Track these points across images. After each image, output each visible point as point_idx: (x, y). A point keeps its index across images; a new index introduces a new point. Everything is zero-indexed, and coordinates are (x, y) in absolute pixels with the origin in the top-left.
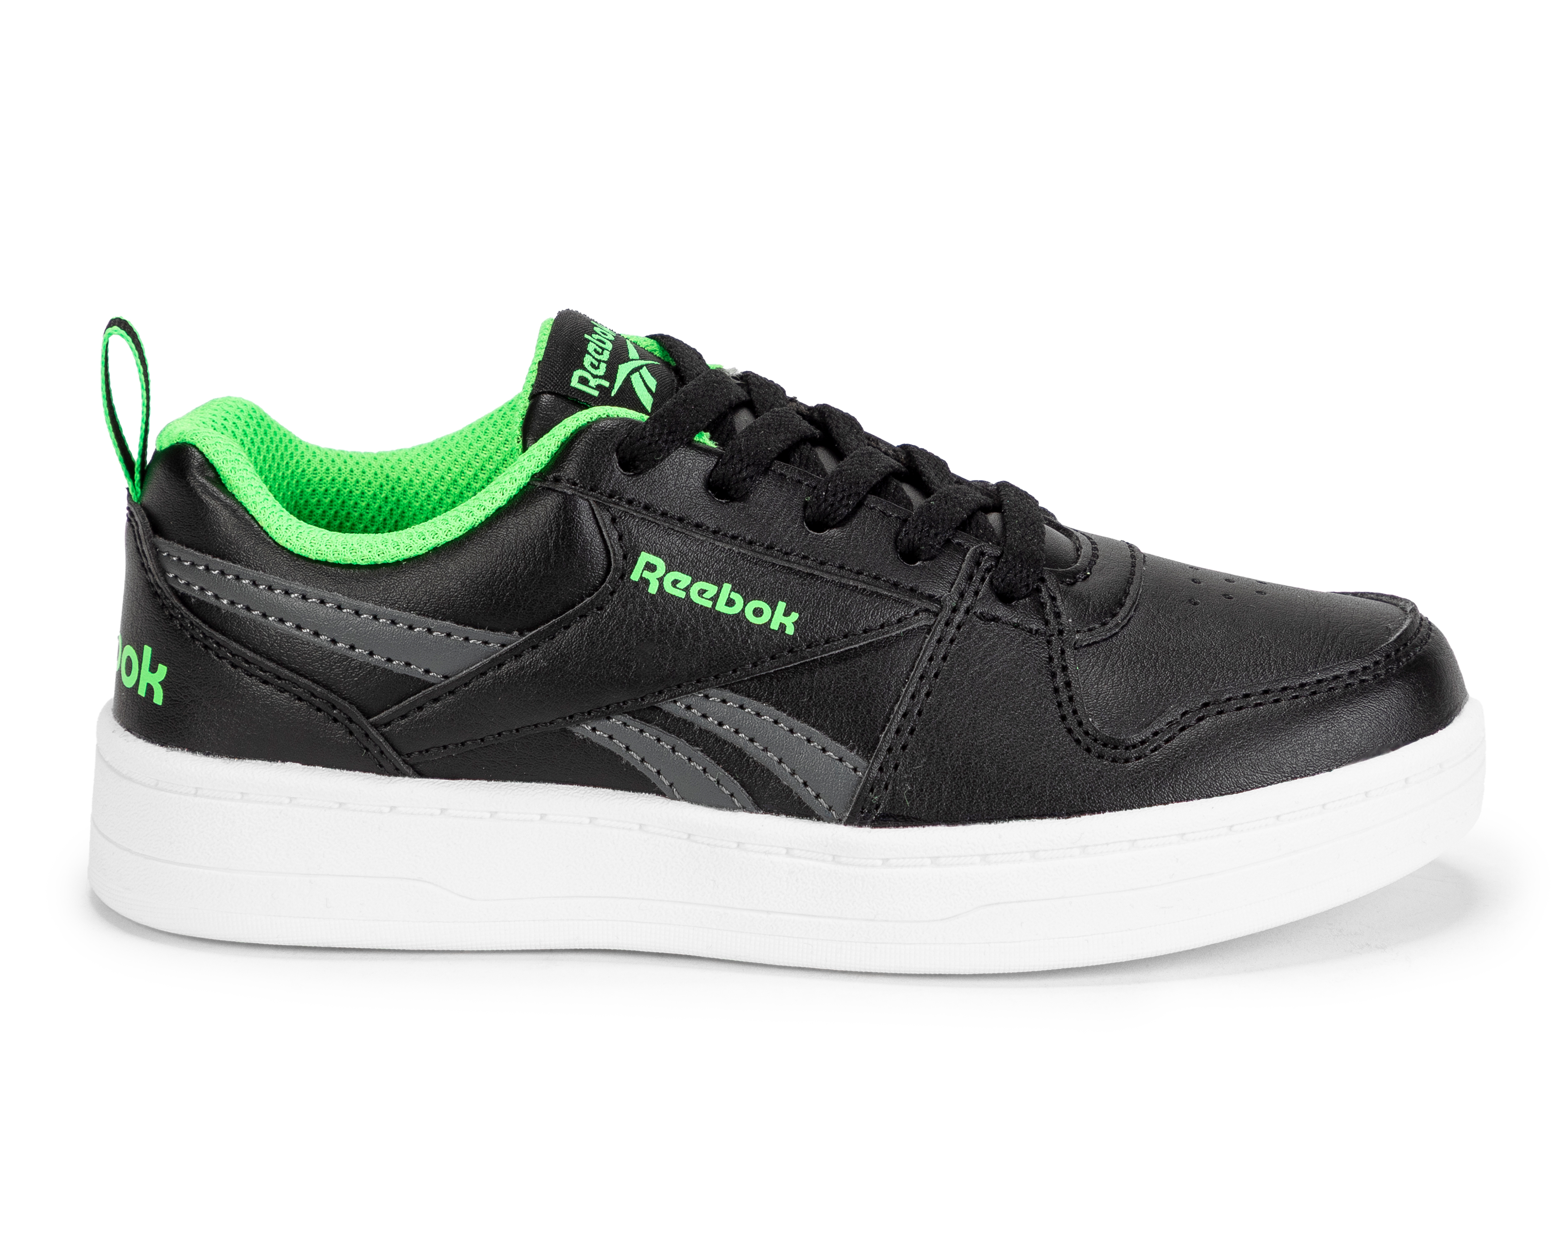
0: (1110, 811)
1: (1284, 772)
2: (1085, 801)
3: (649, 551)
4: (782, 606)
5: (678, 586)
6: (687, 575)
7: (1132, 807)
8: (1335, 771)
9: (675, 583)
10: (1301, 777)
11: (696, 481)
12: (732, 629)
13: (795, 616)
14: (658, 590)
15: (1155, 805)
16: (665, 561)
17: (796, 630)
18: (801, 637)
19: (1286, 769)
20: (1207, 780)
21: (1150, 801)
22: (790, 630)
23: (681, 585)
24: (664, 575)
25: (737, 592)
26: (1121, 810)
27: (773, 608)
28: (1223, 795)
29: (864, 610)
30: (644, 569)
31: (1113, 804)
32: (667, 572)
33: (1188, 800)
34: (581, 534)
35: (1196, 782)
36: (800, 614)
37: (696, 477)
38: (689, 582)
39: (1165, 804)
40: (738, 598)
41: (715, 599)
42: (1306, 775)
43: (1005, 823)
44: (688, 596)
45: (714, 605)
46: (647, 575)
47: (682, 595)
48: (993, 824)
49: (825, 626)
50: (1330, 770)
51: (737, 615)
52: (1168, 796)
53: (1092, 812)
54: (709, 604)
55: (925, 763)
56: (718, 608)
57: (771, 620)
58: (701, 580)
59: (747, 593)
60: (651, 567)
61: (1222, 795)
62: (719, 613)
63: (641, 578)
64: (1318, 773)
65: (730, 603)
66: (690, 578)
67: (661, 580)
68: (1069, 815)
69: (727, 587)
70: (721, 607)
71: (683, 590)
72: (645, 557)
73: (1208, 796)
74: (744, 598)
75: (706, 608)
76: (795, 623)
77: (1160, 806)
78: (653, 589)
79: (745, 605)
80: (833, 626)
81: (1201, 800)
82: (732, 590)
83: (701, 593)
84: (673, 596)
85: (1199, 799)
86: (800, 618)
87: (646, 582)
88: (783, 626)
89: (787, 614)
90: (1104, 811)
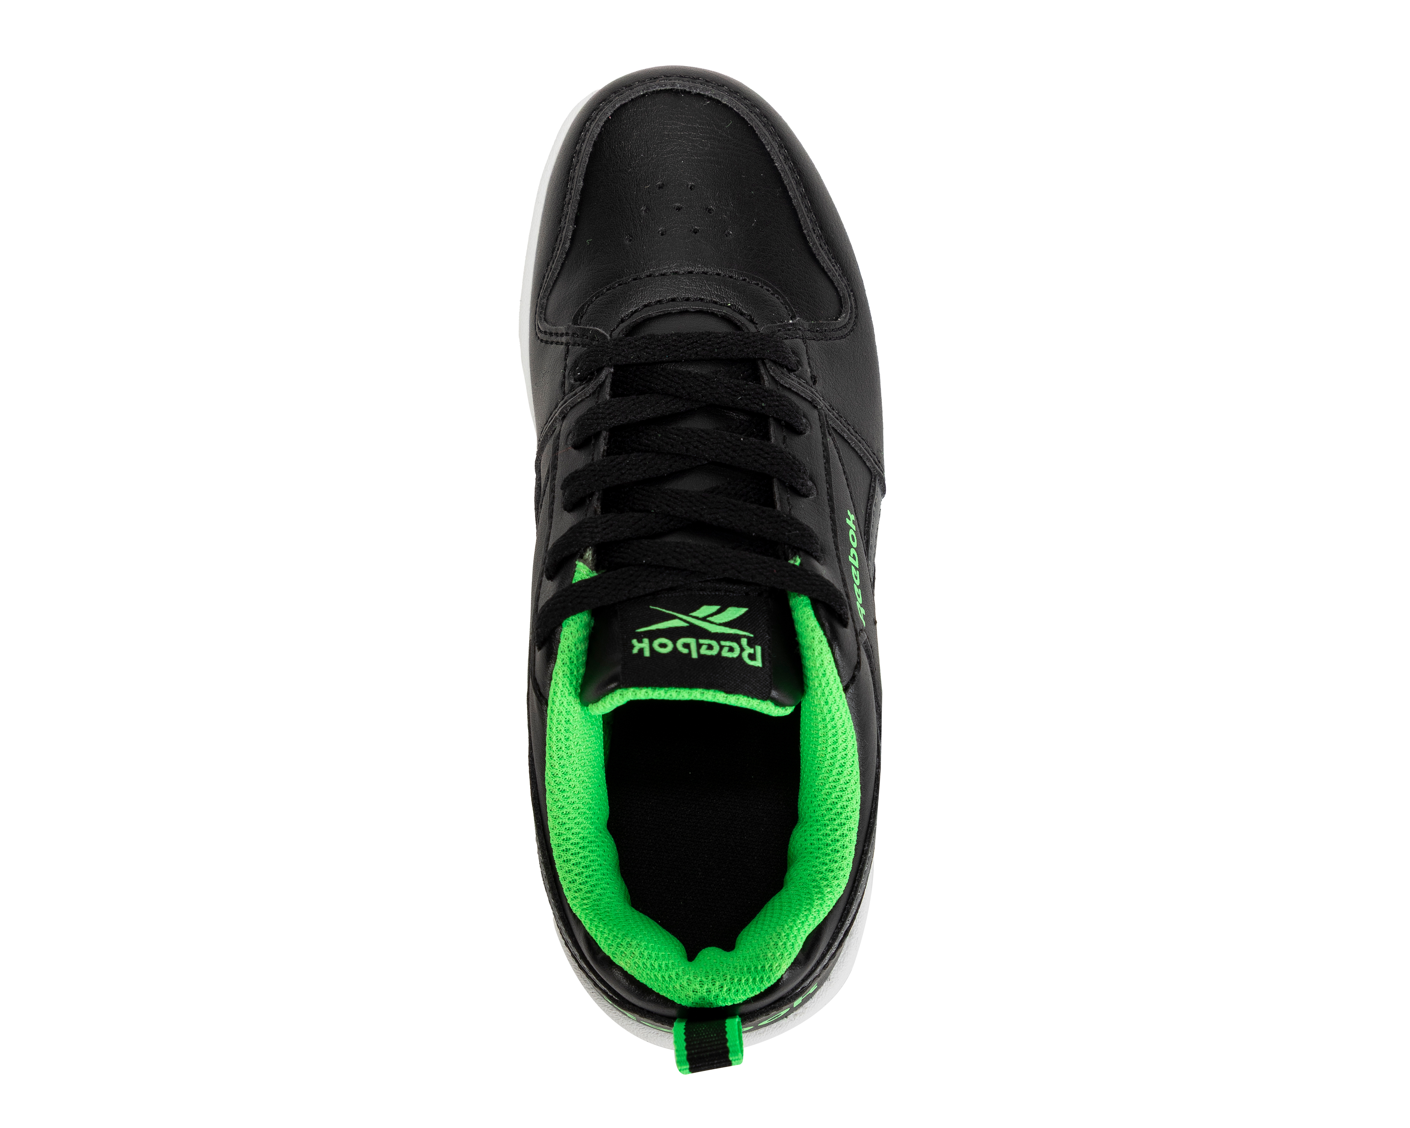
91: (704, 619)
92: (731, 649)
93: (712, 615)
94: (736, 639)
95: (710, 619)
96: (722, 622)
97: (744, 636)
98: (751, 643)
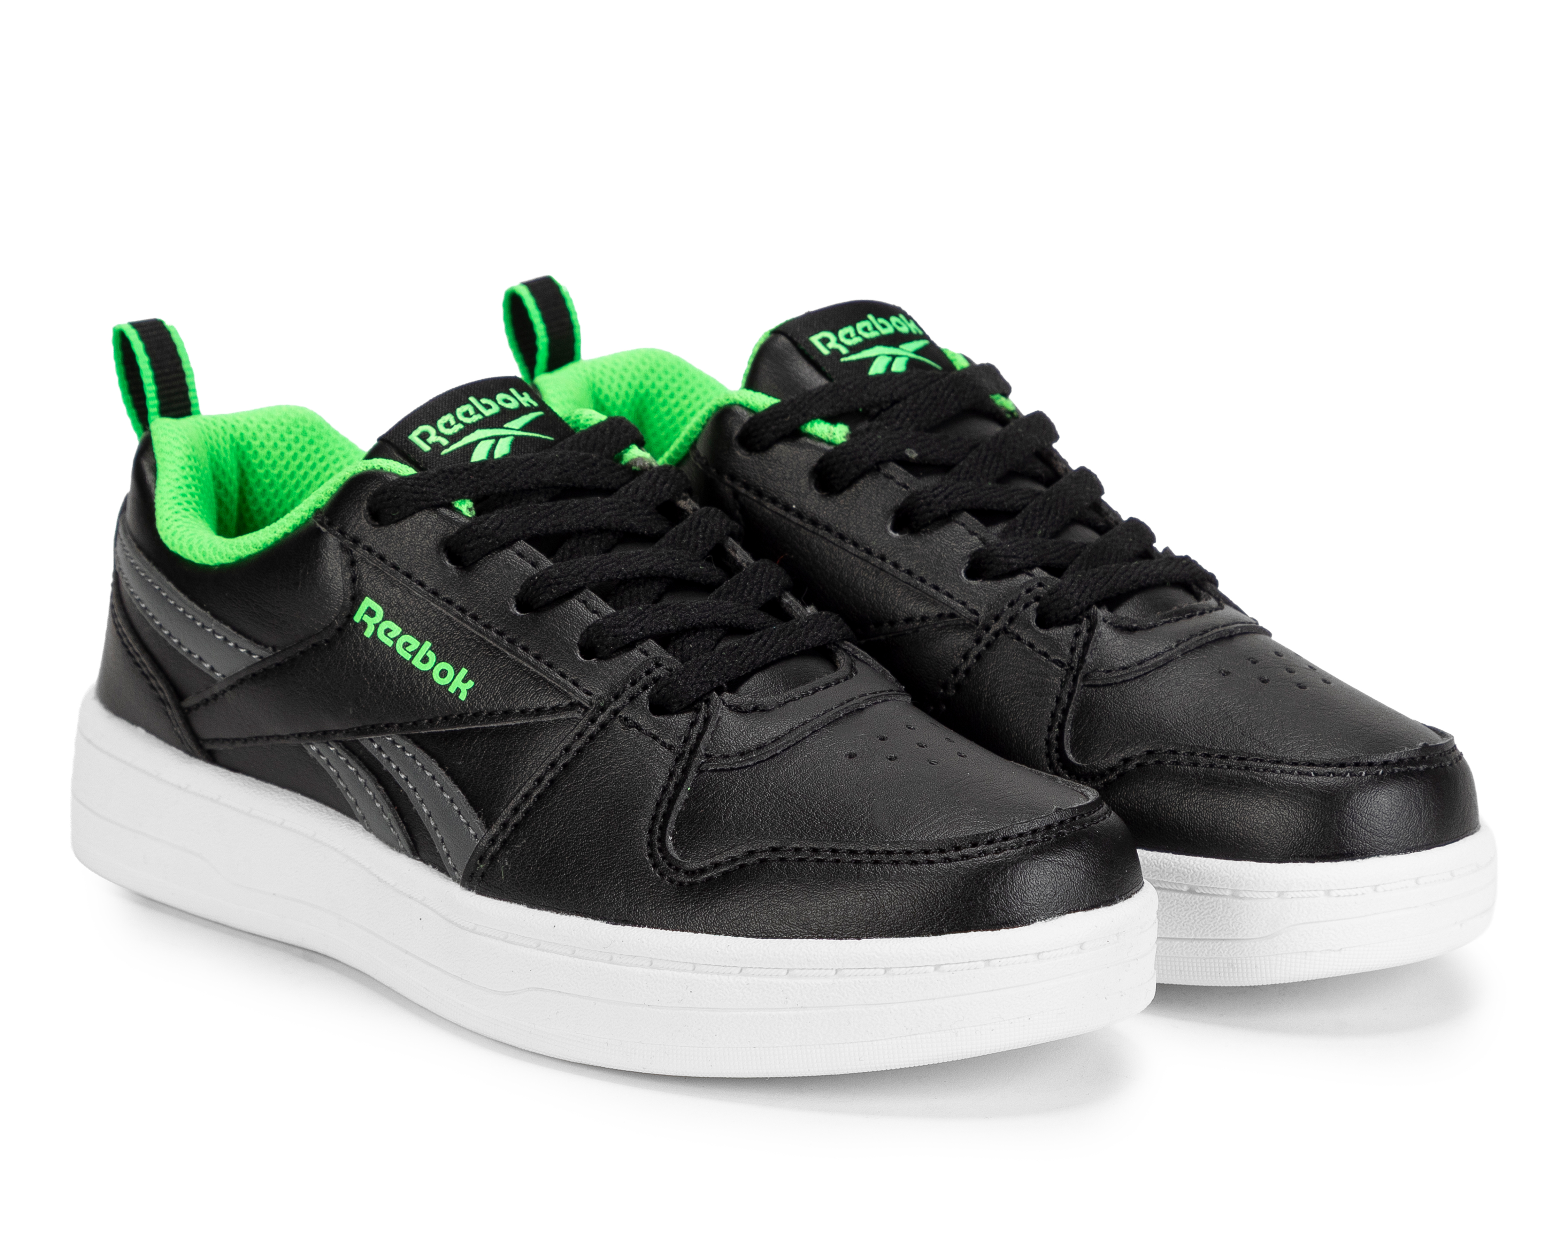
0: (649, 927)
1: (811, 929)
2: (631, 912)
3: (372, 598)
4: (464, 672)
5: (389, 634)
6: (399, 626)
7: (667, 928)
8: (864, 941)
9: (387, 631)
10: (828, 938)
11: (430, 543)
12: (418, 682)
13: (470, 684)
14: (372, 636)
15: (687, 931)
16: (384, 609)
17: (467, 697)
18: (469, 704)
19: (813, 926)
20: (737, 919)
21: (683, 926)
22: (463, 697)
23: (392, 635)
24: (380, 623)
25: (433, 651)
26: (657, 928)
27: (457, 672)
28: (749, 937)
29: (526, 692)
30: (365, 613)
31: (652, 921)
32: (384, 620)
33: (716, 934)
34: (324, 570)
35: (726, 918)
36: (475, 683)
37: (433, 539)
38: (398, 633)
39: (696, 932)
40: (432, 656)
41: (414, 654)
42: (833, 938)
43: (568, 916)
44: (394, 646)
45: (412, 659)
46: (367, 619)
47: (390, 643)
48: (559, 915)
49: (491, 699)
50: (859, 939)
51: (426, 672)
52: (700, 925)
53: (634, 925)
54: (408, 657)
55: (524, 844)
56: (413, 662)
57: (451, 683)
58: (409, 634)
59: (440, 655)
60: (371, 613)
61: (747, 937)
62: (413, 666)
63: (362, 621)
64: (846, 938)
65: (425, 660)
66: (401, 630)
67: (377, 626)
68: (616, 922)
69: (428, 644)
70: (417, 663)
71: (392, 639)
72: (368, 602)
73: (735, 935)
74: (437, 658)
75: (405, 660)
76: (469, 691)
77: (690, 933)
78: (368, 633)
79: (435, 664)
80: (496, 700)
81: (728, 937)
82: (431, 649)
83: (406, 645)
84: (382, 643)
85: (726, 935)
86: (474, 687)
87: (364, 625)
88: (458, 691)
89: (465, 681)
90: (644, 926)
91: (497, 438)
92: (448, 425)
93: (494, 447)
94: (453, 439)
95: (492, 441)
96: (479, 445)
97: (448, 447)
98: (437, 447)
